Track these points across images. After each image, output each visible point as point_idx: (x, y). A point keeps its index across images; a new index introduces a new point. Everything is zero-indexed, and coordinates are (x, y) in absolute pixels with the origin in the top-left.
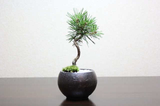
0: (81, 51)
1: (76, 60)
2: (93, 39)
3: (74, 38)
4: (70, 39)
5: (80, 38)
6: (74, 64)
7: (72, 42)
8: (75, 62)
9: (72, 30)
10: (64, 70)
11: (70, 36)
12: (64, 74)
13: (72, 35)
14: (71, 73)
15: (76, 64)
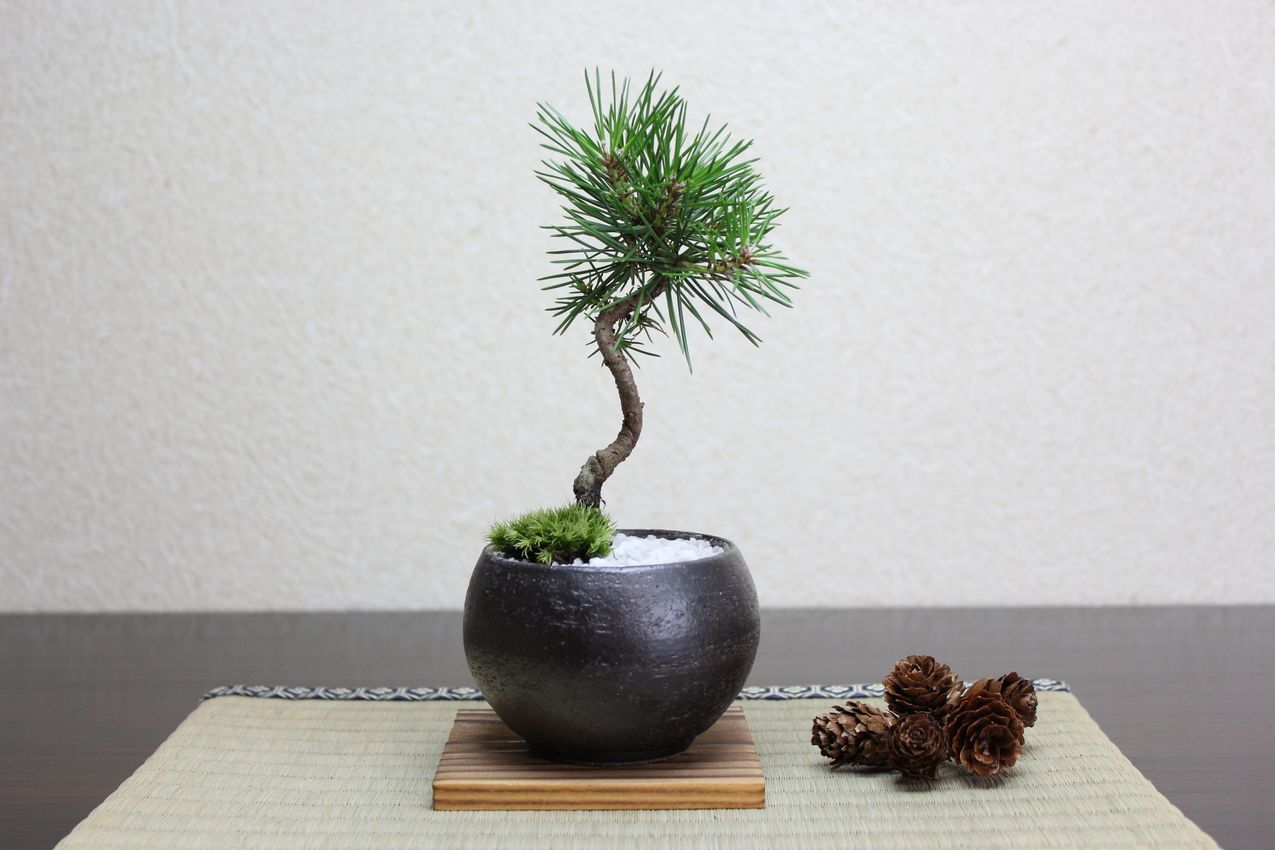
8: (591, 479)
9: (571, 236)
10: (501, 541)
11: (568, 279)
12: (498, 572)
13: (579, 276)
14: (542, 566)
15: (598, 497)
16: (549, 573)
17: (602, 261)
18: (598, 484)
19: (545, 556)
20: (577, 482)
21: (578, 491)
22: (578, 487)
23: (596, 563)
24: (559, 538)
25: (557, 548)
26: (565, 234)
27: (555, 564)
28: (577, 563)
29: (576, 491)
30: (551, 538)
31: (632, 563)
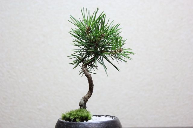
0: (94, 83)
1: (86, 100)
2: (115, 61)
3: (81, 60)
4: (75, 63)
5: (93, 60)
6: (83, 106)
7: (79, 68)
8: (84, 102)
9: (78, 46)
10: (64, 118)
11: (75, 56)
12: (66, 125)
13: (78, 56)
14: (77, 123)
15: (85, 106)
16: (80, 124)
17: (85, 52)
18: (85, 103)
19: (78, 120)
20: (80, 103)
21: (81, 106)
22: (81, 104)
23: (90, 121)
24: (80, 116)
25: (80, 118)
26: (77, 45)
27: (80, 122)
28: (85, 121)
29: (80, 105)
30: (79, 116)
31: (98, 121)
